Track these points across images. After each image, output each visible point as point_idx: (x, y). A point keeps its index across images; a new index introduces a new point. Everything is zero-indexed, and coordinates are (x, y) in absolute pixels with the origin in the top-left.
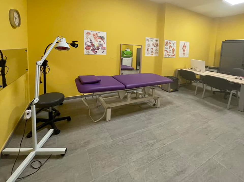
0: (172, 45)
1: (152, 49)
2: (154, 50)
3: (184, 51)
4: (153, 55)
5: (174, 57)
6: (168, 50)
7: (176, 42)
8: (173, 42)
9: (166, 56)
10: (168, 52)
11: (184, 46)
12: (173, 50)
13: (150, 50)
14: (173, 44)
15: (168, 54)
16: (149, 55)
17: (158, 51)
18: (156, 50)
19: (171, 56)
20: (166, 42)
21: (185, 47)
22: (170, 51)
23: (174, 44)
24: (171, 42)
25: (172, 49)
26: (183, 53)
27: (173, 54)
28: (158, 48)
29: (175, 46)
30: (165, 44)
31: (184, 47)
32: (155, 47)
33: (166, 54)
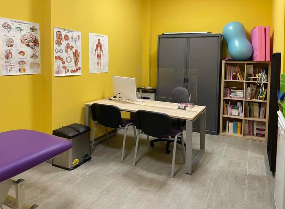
0: (72, 43)
1: (22, 53)
2: (27, 58)
3: (99, 56)
4: (24, 70)
5: (79, 73)
6: (64, 56)
7: (80, 34)
8: (75, 34)
9: (59, 72)
10: (65, 60)
11: (99, 46)
12: (76, 54)
13: (16, 58)
14: (76, 41)
15: (64, 68)
16: (15, 72)
17: (38, 60)
18: (34, 56)
19: (72, 71)
20: (57, 35)
21: (101, 47)
22: (69, 59)
23: (75, 38)
24: (70, 35)
25: (73, 53)
26: (98, 63)
27: (76, 65)
28: (38, 49)
29: (78, 46)
30: (55, 39)
31: (99, 48)
32: (30, 48)
33: (59, 67)
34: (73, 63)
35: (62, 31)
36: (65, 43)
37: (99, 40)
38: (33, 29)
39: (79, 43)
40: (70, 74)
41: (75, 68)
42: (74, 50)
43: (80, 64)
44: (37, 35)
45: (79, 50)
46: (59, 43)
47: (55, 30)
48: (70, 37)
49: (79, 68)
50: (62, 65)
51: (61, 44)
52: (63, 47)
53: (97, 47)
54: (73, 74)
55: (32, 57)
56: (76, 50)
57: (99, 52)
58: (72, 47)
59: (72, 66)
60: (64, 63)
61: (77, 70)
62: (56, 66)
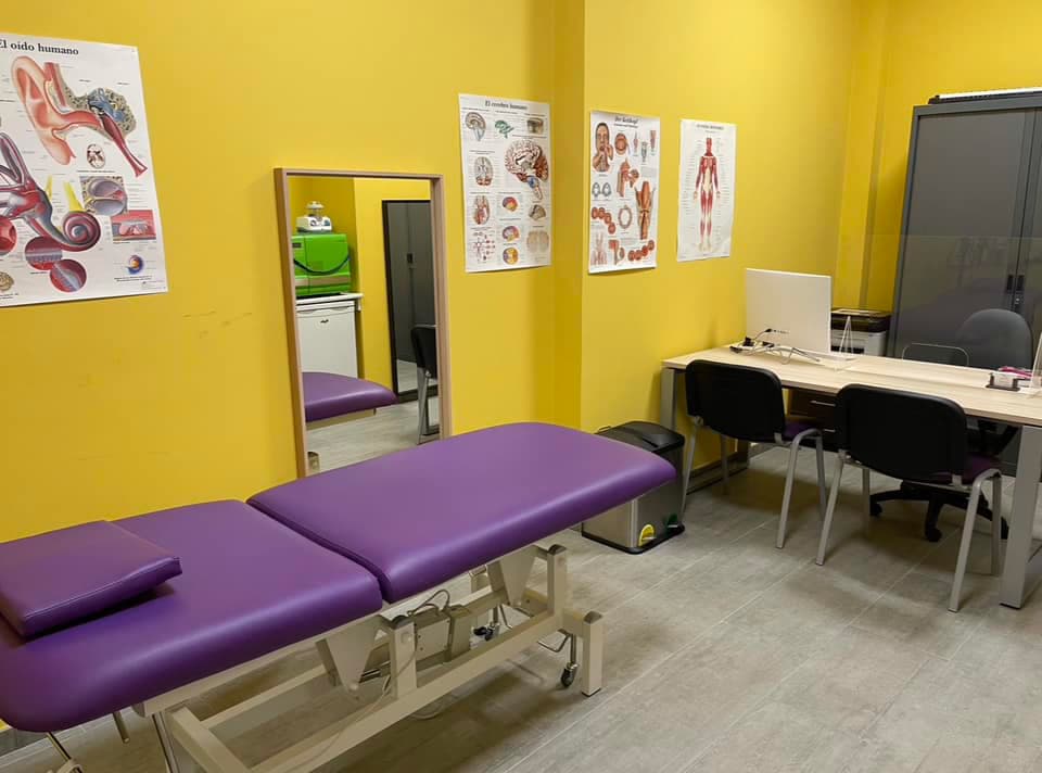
0: (635, 164)
1: (510, 202)
2: (521, 218)
3: (707, 201)
4: (515, 256)
5: (649, 261)
6: (612, 205)
7: (656, 125)
8: (642, 131)
9: (600, 259)
10: (615, 220)
11: (708, 164)
12: (643, 197)
13: (499, 217)
14: (644, 152)
15: (613, 244)
16: (496, 263)
17: (546, 223)
18: (537, 212)
19: (634, 256)
20: (598, 136)
21: (713, 169)
22: (625, 217)
23: (644, 144)
24: (629, 133)
25: (637, 194)
26: (702, 225)
27: (643, 235)
28: (546, 186)
29: (649, 168)
30: (594, 151)
31: (708, 171)
32: (526, 185)
33: (599, 242)
34: (635, 229)
35: (610, 123)
36: (616, 161)
37: (709, 142)
38: (535, 125)
39: (654, 161)
40: (626, 264)
41: (639, 245)
42: (638, 184)
43: (652, 234)
44: (545, 141)
45: (654, 183)
46: (602, 164)
47: (595, 121)
48: (630, 141)
49: (651, 246)
50: (607, 237)
51: (607, 165)
52: (612, 176)
53: (702, 170)
54: (636, 265)
55: (532, 215)
56: (645, 184)
57: (706, 187)
58: (636, 175)
59: (630, 238)
60: (612, 229)
61: (645, 251)
62: (592, 240)
